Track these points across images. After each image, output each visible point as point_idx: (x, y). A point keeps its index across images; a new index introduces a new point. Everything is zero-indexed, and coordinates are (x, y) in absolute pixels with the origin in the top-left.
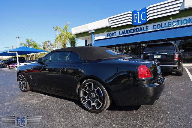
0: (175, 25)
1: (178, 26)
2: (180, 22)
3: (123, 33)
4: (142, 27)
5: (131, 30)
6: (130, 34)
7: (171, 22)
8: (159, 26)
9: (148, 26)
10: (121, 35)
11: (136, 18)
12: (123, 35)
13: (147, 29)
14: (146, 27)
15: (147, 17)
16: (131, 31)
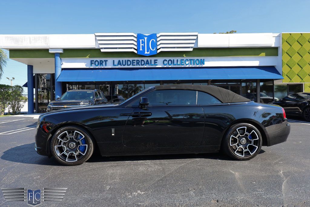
0: (188, 64)
1: (191, 66)
2: (192, 62)
3: (119, 63)
4: (149, 59)
5: (133, 61)
6: (131, 66)
7: (183, 60)
8: (170, 62)
9: (157, 60)
10: (116, 65)
11: (143, 45)
12: (119, 66)
13: (156, 64)
14: (155, 60)
15: (158, 47)
16: (133, 63)
